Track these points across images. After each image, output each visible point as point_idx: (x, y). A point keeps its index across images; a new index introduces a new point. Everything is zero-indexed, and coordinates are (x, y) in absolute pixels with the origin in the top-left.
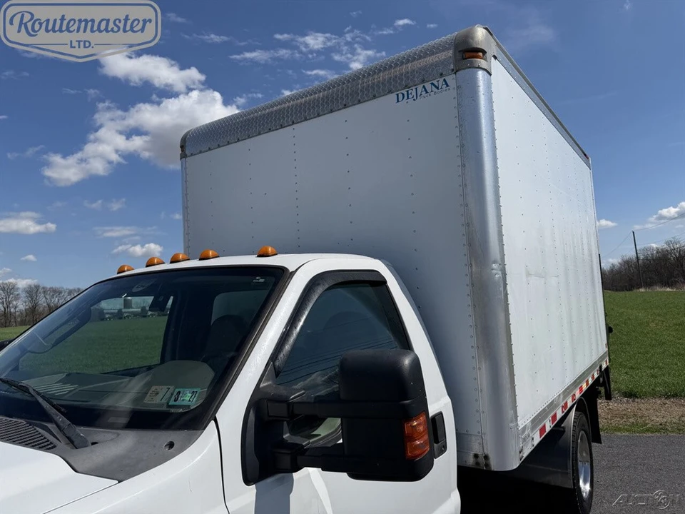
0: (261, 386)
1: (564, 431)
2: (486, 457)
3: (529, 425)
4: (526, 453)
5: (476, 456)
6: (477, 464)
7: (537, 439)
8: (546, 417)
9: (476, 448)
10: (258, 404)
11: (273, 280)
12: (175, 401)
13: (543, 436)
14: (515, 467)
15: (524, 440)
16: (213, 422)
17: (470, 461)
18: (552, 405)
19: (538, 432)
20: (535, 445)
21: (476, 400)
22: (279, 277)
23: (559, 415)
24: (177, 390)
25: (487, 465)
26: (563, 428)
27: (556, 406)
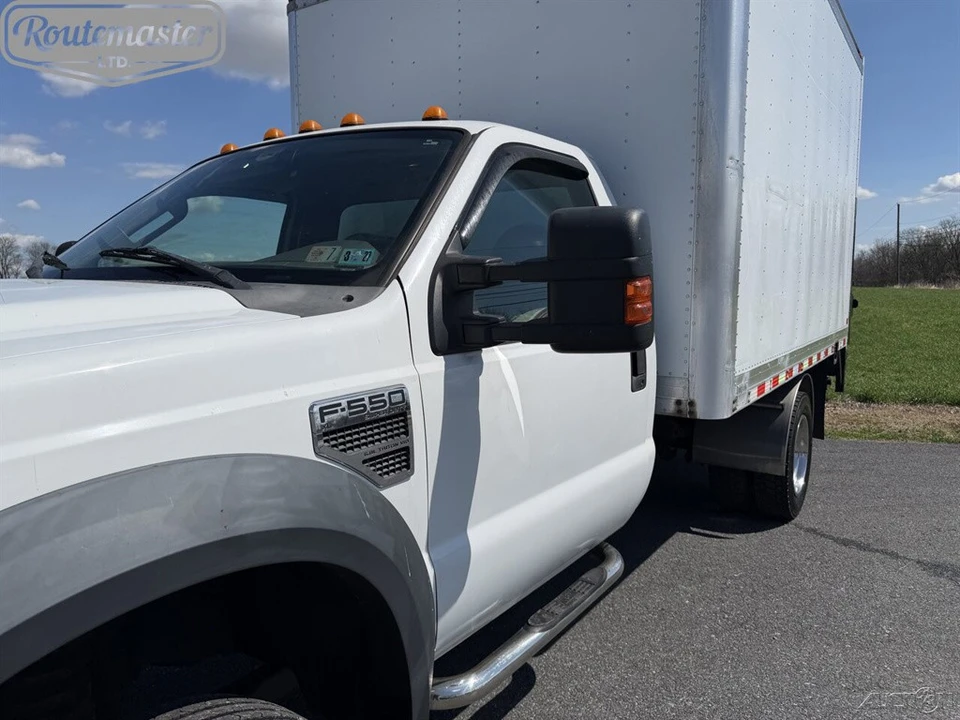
0: (447, 252)
1: (783, 409)
2: (692, 404)
3: (747, 376)
4: (741, 406)
5: (678, 402)
6: (679, 411)
7: (754, 397)
8: (767, 375)
9: (679, 392)
10: (445, 268)
11: (451, 142)
12: (346, 260)
13: (761, 396)
14: (726, 417)
15: (740, 390)
16: (395, 281)
17: (671, 408)
18: (774, 365)
19: (756, 390)
20: (751, 402)
21: (686, 336)
22: (459, 142)
23: (782, 380)
24: (346, 250)
25: (692, 413)
26: (782, 405)
27: (779, 368)
